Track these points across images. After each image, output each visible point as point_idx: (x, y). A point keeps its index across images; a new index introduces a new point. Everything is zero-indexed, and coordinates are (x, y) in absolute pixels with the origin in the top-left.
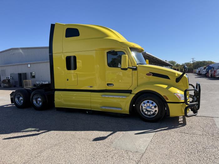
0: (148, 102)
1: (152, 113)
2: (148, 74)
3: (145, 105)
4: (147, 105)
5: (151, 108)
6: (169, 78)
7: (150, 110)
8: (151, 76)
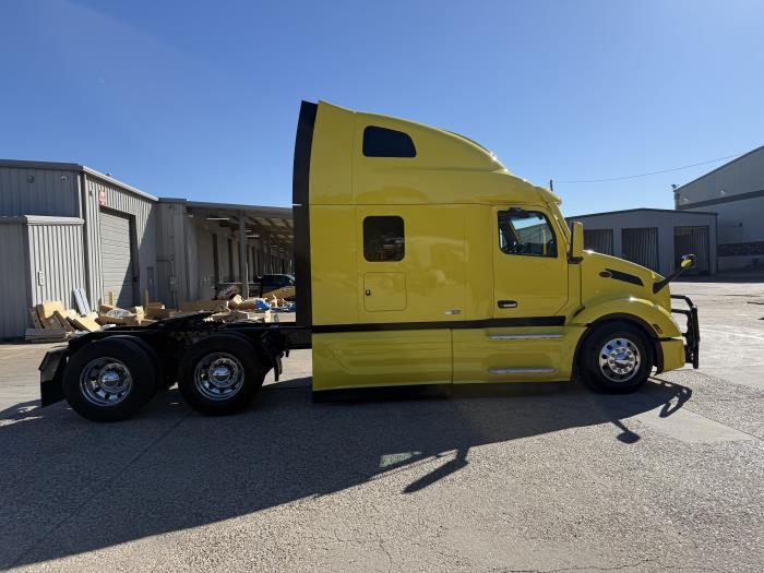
0: (619, 343)
1: (629, 369)
2: (603, 275)
3: (614, 352)
4: (617, 351)
5: (627, 358)
6: (641, 284)
7: (624, 362)
8: (610, 280)
